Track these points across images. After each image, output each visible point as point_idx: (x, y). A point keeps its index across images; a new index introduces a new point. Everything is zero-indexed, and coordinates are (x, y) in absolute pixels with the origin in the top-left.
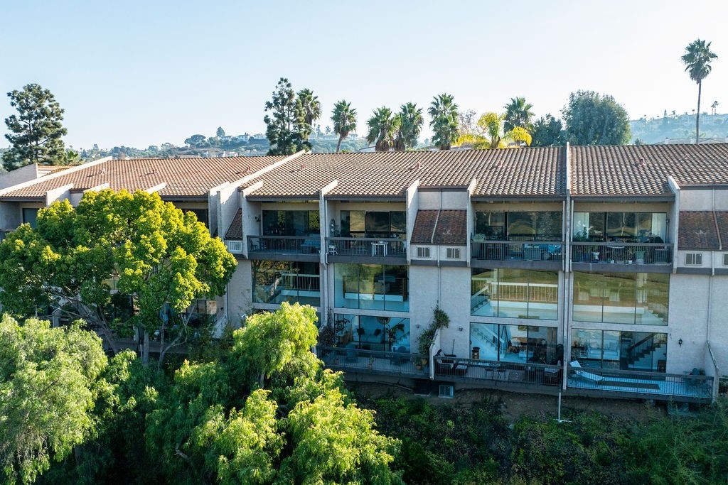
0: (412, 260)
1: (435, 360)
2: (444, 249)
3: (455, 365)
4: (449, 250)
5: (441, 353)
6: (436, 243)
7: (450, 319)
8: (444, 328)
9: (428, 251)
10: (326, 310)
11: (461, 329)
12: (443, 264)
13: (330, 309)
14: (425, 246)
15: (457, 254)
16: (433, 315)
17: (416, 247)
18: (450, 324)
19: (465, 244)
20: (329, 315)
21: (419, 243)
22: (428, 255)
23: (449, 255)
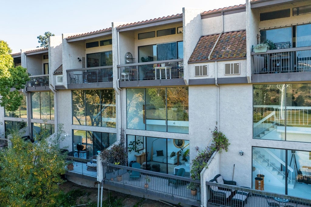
0: (190, 80)
1: (208, 187)
2: (222, 65)
3: (233, 194)
4: (227, 66)
5: (218, 179)
6: (213, 60)
7: (229, 142)
8: (223, 151)
9: (205, 68)
10: (120, 131)
11: (242, 154)
12: (221, 83)
13: (122, 130)
14: (202, 64)
15: (237, 69)
16: (212, 138)
17: (193, 66)
18: (229, 147)
19: (245, 57)
20: (122, 135)
21: (197, 62)
22: (205, 73)
23: (227, 71)
